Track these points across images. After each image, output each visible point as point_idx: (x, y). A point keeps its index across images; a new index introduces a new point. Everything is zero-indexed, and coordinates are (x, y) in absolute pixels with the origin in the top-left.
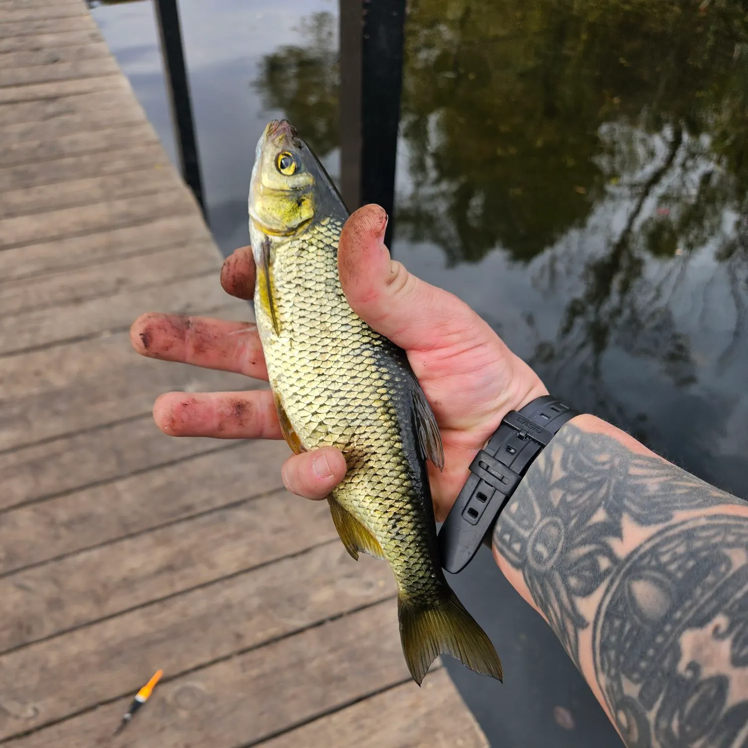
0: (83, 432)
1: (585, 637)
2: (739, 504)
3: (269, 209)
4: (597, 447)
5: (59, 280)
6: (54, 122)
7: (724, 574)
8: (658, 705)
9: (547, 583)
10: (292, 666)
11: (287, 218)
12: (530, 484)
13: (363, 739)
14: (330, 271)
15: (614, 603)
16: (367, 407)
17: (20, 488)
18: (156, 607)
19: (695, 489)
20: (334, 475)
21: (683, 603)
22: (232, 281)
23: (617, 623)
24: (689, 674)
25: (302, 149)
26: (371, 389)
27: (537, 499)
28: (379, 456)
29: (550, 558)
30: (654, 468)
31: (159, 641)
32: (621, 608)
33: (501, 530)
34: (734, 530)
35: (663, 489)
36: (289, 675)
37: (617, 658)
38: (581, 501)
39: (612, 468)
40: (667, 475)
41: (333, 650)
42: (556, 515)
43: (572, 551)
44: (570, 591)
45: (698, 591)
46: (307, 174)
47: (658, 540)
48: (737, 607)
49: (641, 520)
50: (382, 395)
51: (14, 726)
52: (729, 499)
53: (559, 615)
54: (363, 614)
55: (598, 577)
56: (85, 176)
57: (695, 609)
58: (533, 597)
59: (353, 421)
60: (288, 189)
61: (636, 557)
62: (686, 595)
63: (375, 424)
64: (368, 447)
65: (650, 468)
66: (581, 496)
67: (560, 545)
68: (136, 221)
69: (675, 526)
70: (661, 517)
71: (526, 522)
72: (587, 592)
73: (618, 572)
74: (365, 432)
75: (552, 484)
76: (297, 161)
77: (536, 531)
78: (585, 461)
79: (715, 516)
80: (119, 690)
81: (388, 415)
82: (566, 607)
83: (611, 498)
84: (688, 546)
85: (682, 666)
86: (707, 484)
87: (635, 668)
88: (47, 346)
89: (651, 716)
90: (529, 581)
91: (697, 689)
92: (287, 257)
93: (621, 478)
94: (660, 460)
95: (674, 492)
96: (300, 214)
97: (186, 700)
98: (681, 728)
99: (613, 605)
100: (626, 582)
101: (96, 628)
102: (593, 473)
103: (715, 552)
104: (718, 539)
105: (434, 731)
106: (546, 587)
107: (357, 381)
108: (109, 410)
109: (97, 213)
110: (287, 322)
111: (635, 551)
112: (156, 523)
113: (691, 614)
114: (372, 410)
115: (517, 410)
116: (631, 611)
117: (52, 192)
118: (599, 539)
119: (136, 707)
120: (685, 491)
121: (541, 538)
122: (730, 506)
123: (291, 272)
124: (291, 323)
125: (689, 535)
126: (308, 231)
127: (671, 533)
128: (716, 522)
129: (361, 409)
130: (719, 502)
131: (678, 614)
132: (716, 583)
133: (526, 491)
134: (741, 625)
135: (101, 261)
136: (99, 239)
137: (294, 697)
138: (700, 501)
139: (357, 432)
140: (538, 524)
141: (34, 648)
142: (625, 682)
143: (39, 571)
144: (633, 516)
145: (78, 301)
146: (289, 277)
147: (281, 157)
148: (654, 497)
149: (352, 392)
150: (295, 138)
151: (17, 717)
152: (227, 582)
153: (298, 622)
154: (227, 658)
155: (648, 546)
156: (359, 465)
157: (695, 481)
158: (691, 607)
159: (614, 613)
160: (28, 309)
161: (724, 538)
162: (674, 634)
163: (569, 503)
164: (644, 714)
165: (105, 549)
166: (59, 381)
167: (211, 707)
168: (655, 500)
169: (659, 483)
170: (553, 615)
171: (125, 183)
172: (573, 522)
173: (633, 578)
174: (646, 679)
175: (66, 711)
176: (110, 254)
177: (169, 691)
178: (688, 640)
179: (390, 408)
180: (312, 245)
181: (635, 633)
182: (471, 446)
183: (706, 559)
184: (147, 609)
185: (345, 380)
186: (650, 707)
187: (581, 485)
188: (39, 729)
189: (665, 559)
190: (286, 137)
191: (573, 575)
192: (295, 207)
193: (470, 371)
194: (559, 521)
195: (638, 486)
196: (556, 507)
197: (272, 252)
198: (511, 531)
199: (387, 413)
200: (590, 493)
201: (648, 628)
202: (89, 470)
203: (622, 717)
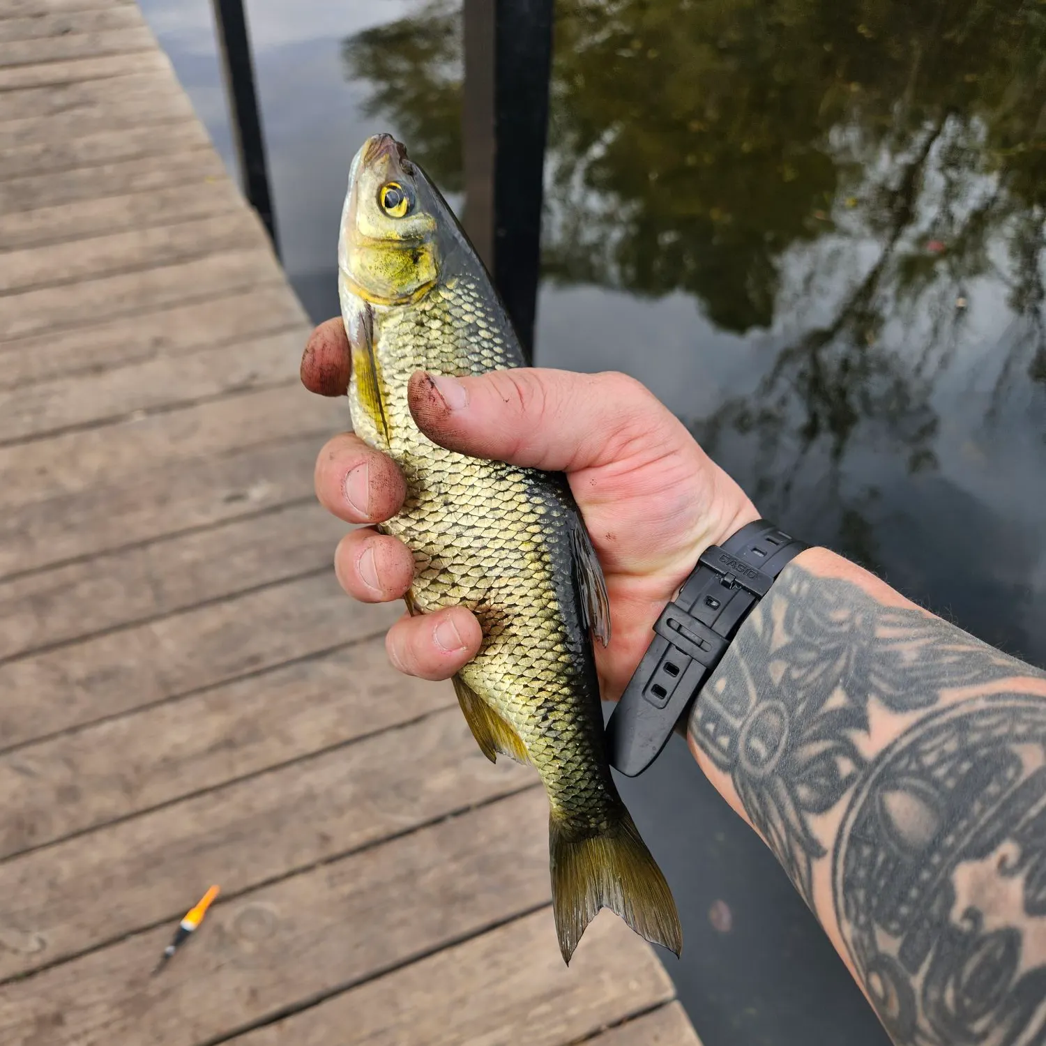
0: (105, 553)
1: (822, 870)
2: (1033, 676)
3: (371, 268)
4: (831, 598)
5: (73, 341)
6: (65, 118)
7: (1011, 782)
8: (925, 968)
9: (766, 793)
10: (400, 880)
11: (398, 281)
12: (742, 653)
13: (498, 981)
14: (462, 357)
15: (862, 822)
16: (510, 551)
17: (18, 632)
18: (208, 798)
19: (968, 655)
20: (467, 646)
21: (955, 824)
22: (319, 375)
23: (866, 851)
24: (967, 926)
25: (415, 176)
26: (519, 526)
27: (752, 674)
28: (526, 619)
29: (770, 757)
30: (911, 626)
31: (215, 845)
32: (870, 830)
33: (703, 717)
34: (1026, 716)
35: (923, 658)
36: (394, 893)
37: (868, 900)
38: (810, 678)
39: (853, 629)
40: (929, 636)
41: (456, 858)
42: (777, 698)
43: (800, 749)
44: (799, 806)
45: (977, 807)
46: (425, 215)
47: (918, 733)
48: (1030, 829)
49: (895, 705)
50: (534, 534)
51: (13, 964)
52: (1019, 669)
53: (784, 838)
54: (499, 807)
55: (836, 787)
56: (107, 194)
57: (972, 832)
58: (746, 810)
59: (490, 569)
60: (398, 238)
61: (888, 758)
62: (961, 811)
63: (522, 574)
64: (510, 606)
65: (905, 626)
66: (811, 671)
67: (784, 739)
68: (181, 257)
69: (942, 712)
70: (921, 699)
71: (737, 708)
72: (823, 807)
73: (866, 779)
74: (507, 586)
75: (771, 654)
76: (410, 195)
77: (750, 720)
78: (817, 620)
79: (997, 696)
80: (158, 914)
81: (540, 563)
82: (794, 828)
83: (852, 673)
84: (962, 741)
85: (956, 914)
86: (987, 645)
87: (893, 916)
88: (55, 433)
89: (917, 982)
90: (740, 790)
91: (978, 946)
92: (399, 335)
93: (865, 644)
94: (920, 612)
95: (939, 661)
96: (417, 275)
97: (251, 927)
98: (958, 1001)
99: (860, 825)
100: (878, 792)
101: (125, 827)
102: (826, 638)
103: (999, 748)
104: (1003, 730)
105: (598, 970)
106: (765, 799)
107: (500, 514)
108: (142, 523)
109: (124, 246)
110: (399, 427)
111: (888, 749)
112: (208, 681)
113: (967, 840)
114: (518, 555)
115: (719, 544)
116: (885, 835)
117: (60, 216)
118: (838, 731)
119: (182, 937)
120: (955, 658)
121: (757, 730)
122: (1020, 678)
123: (404, 357)
124: (405, 428)
125: (962, 725)
126: (429, 298)
127: (937, 722)
128: (1000, 704)
129: (503, 554)
130: (1005, 673)
131: (950, 840)
132: (1001, 793)
133: (737, 662)
134: (1037, 856)
135: (132, 314)
136: (128, 283)
137: (403, 922)
138: (977, 672)
139: (496, 585)
140: (754, 709)
141: (40, 856)
142: (880, 934)
143: (46, 748)
144: (883, 698)
145: (98, 369)
146: (402, 364)
147: (385, 191)
148: (911, 670)
149: (491, 530)
150: (404, 160)
151: (15, 951)
152: (308, 763)
153: (408, 820)
154: (308, 869)
155: (905, 742)
156: (497, 630)
157: (970, 641)
158: (967, 829)
159: (861, 837)
160: (28, 381)
161: (1012, 728)
162: (945, 868)
163: (795, 680)
164: (906, 980)
165: (139, 717)
166: (73, 483)
167: (287, 936)
168: (913, 675)
169: (918, 648)
170: (777, 837)
171: (165, 203)
172: (801, 708)
173: (886, 789)
174: (908, 930)
175: (85, 942)
176: (143, 305)
177: (228, 915)
178: (964, 876)
179: (543, 553)
180: (435, 318)
181: (891, 866)
182: (654, 597)
183: (986, 760)
184: (196, 801)
185: (482, 512)
186: (915, 970)
187: (811, 656)
188: (46, 967)
189: (929, 760)
190: (391, 159)
191: (802, 782)
192: (408, 265)
193: (657, 491)
194: (782, 706)
195: (888, 654)
196: (777, 686)
197: (375, 328)
198: (715, 717)
199: (539, 559)
200: (823, 666)
201: (908, 860)
202: (116, 607)
203: (876, 982)
